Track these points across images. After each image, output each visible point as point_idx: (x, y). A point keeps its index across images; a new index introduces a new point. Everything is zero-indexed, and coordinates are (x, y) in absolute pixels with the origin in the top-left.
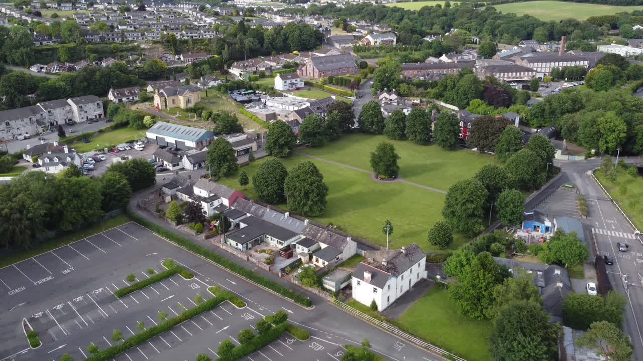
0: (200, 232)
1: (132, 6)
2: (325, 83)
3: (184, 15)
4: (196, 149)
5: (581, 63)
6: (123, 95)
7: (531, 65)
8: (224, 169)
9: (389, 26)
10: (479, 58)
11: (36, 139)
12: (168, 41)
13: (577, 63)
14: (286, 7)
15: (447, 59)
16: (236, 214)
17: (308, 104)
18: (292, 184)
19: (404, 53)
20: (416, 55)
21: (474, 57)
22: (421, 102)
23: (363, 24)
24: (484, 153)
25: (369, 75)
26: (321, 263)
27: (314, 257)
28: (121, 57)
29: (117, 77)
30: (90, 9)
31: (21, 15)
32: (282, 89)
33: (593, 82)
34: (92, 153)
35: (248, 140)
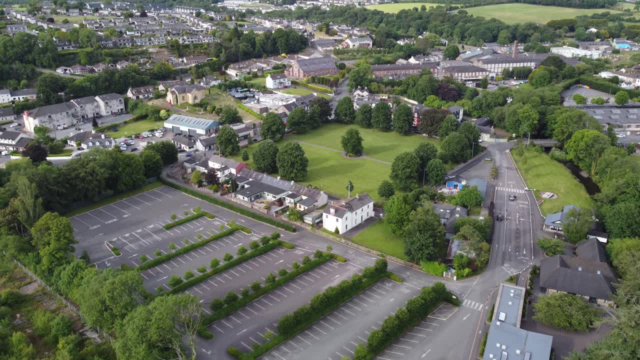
0: (216, 191)
1: (134, 11)
2: (308, 82)
3: (182, 20)
4: (205, 135)
5: (529, 64)
6: (140, 93)
7: (485, 66)
8: (229, 150)
9: (368, 29)
10: (445, 59)
11: (74, 129)
12: (172, 46)
13: (525, 64)
14: (274, 9)
15: (414, 60)
16: (242, 179)
17: (294, 100)
18: (282, 157)
19: (378, 55)
20: (388, 57)
21: (439, 58)
22: (389, 98)
23: (344, 28)
24: (432, 137)
25: (347, 75)
26: (302, 208)
27: (298, 205)
28: (133, 61)
29: (133, 77)
30: (96, 14)
31: (37, 22)
32: (272, 88)
33: (534, 81)
34: (123, 139)
35: (247, 128)
